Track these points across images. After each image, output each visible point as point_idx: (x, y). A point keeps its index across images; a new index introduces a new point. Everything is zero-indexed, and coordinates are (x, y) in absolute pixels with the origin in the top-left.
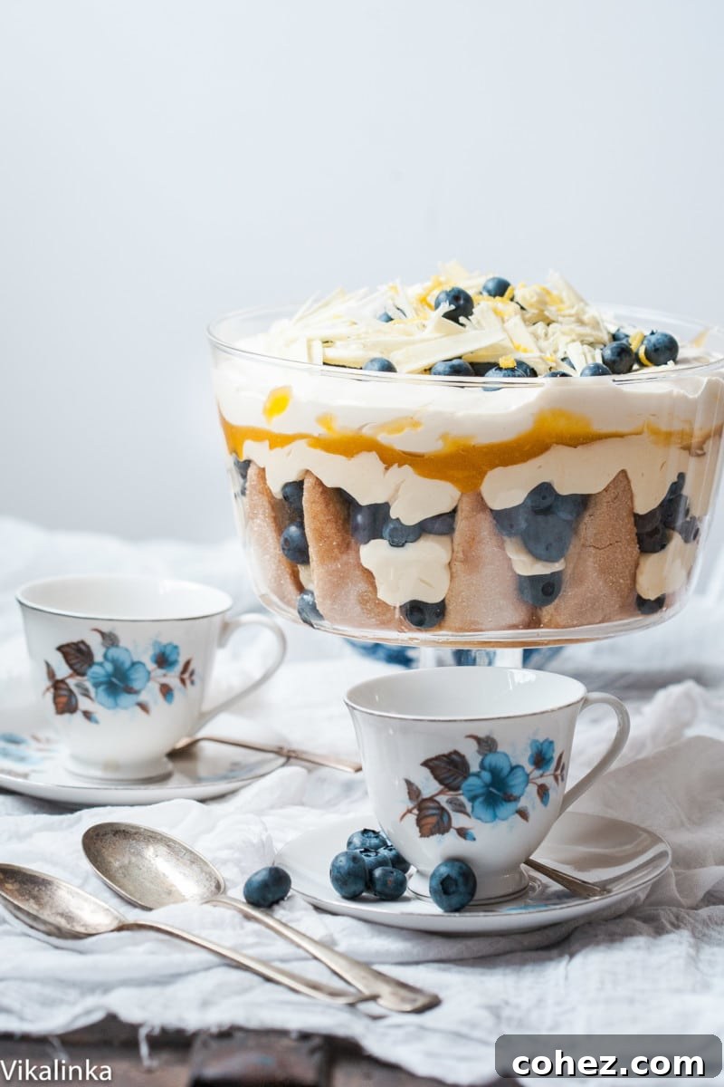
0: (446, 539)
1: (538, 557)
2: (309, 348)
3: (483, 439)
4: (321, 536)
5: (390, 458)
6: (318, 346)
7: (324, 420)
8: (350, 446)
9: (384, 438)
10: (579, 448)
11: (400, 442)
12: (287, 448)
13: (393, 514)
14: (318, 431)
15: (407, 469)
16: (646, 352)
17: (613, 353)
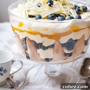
0: (53, 49)
1: (69, 50)
2: (25, 12)
3: (60, 32)
4: (30, 47)
5: (42, 36)
6: (27, 11)
7: (29, 28)
8: (35, 33)
9: (41, 32)
10: (77, 32)
11: (44, 33)
12: (23, 33)
13: (43, 45)
14: (28, 30)
15: (46, 38)
16: (83, 10)
17: (77, 11)
